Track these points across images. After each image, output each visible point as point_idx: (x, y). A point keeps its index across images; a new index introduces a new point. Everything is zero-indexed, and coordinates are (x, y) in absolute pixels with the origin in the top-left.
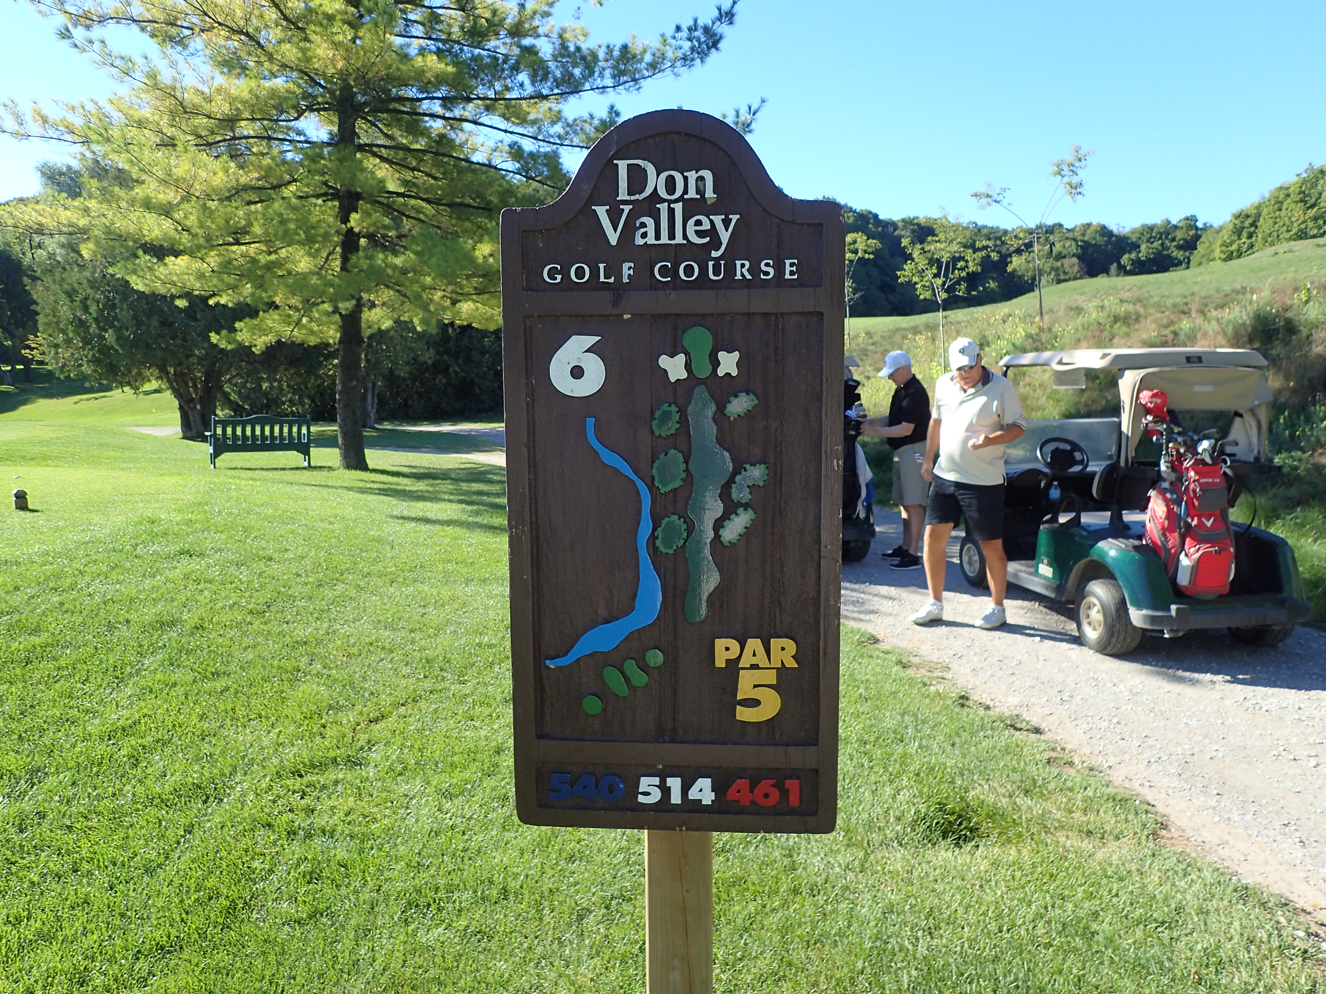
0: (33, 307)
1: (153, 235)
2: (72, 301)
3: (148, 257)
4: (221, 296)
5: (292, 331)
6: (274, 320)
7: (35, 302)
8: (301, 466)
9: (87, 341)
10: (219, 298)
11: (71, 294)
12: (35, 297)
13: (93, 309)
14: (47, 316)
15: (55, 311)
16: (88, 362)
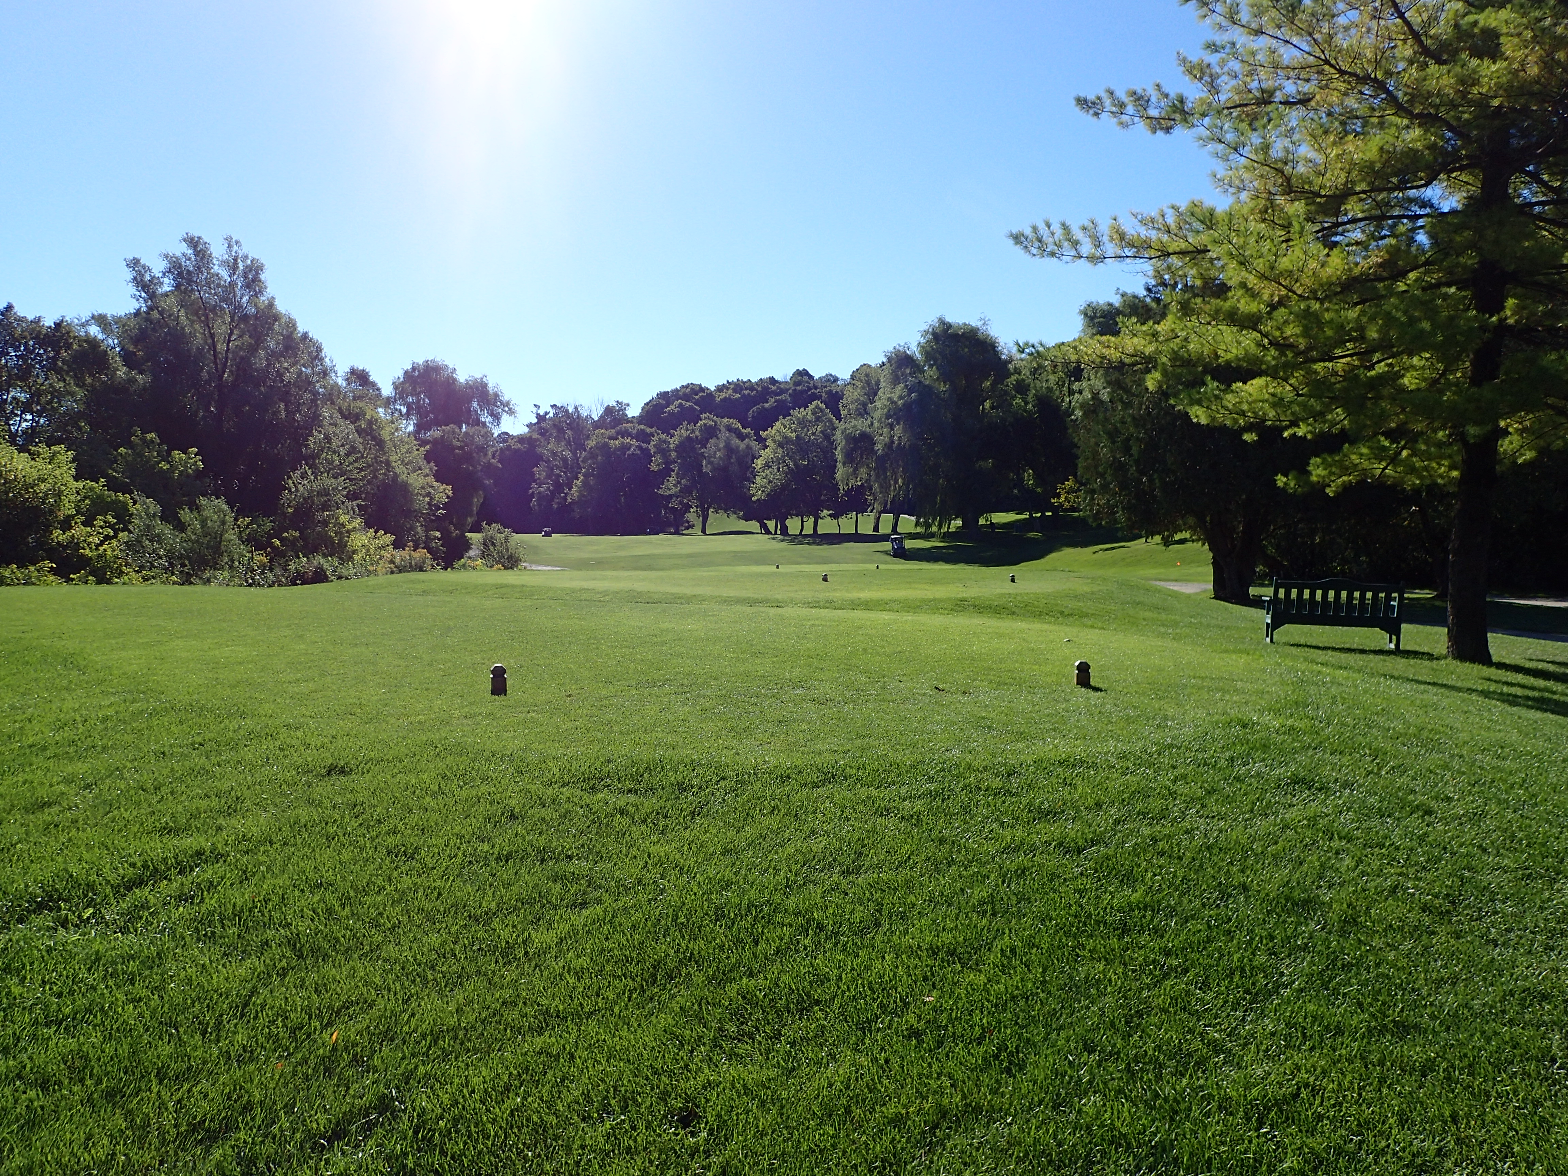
0: (1075, 450)
1: (1229, 356)
2: (1113, 442)
3: (1216, 384)
4: (1299, 427)
5: (1385, 468)
6: (1362, 455)
7: (1076, 446)
8: (1387, 648)
9: (1123, 486)
10: (1296, 429)
11: (1112, 435)
12: (1076, 440)
13: (1135, 450)
14: (1086, 459)
15: (1095, 454)
16: (1123, 509)
